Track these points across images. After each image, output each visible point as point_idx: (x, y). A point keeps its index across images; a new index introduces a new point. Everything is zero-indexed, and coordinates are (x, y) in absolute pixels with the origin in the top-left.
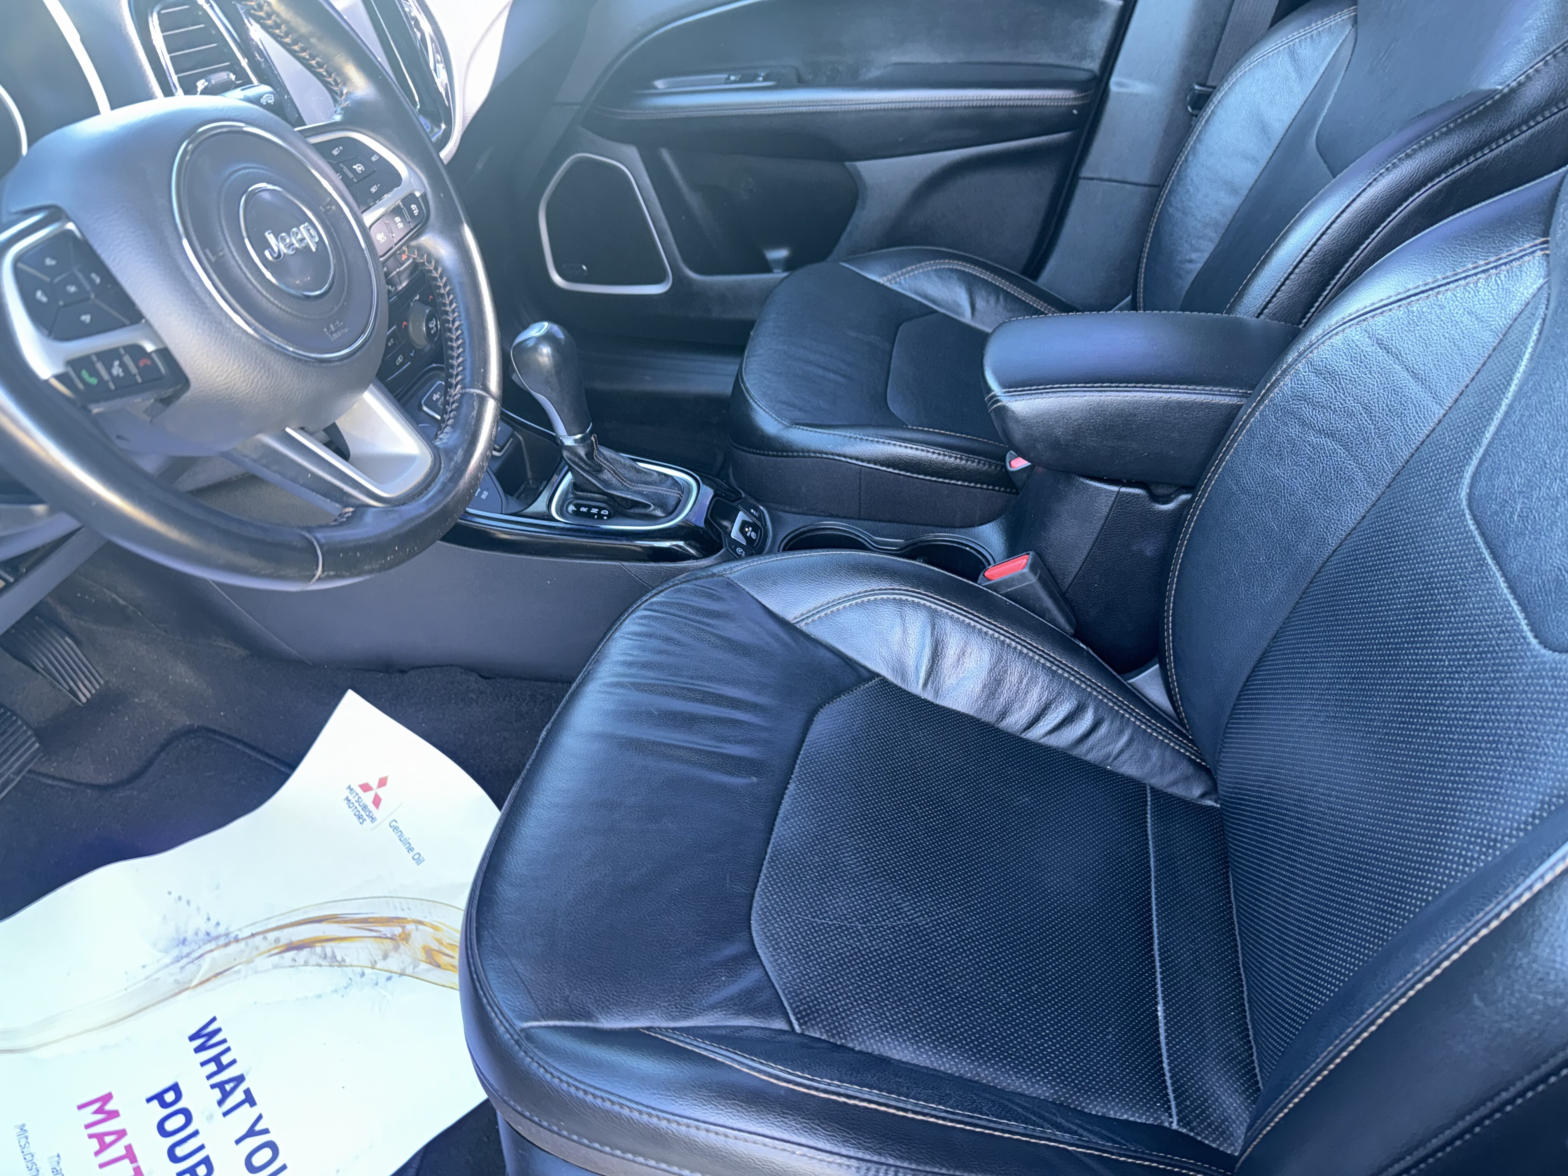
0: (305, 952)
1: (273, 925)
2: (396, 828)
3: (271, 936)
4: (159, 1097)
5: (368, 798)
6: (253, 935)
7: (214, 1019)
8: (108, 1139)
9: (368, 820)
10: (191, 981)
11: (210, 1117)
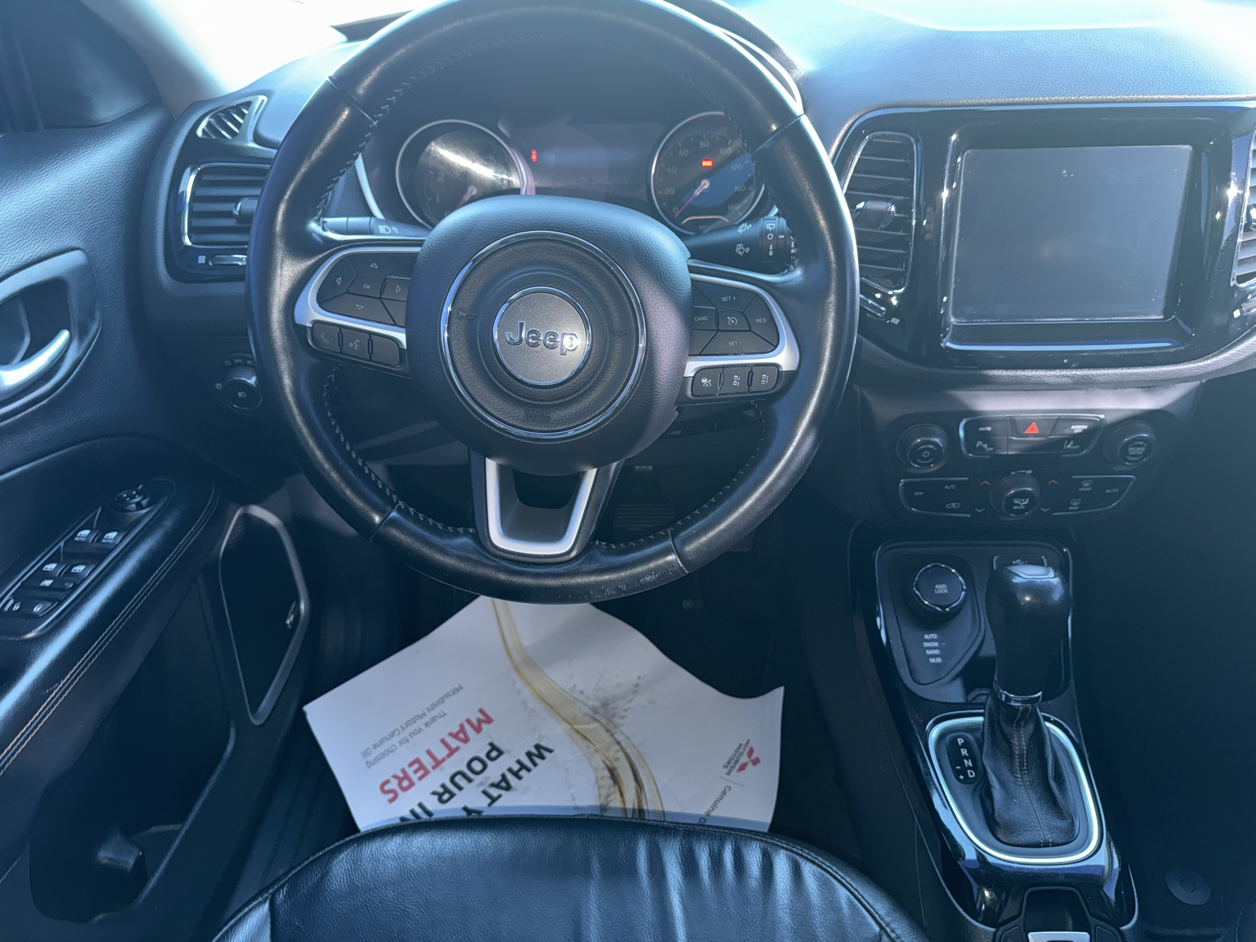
0: (611, 782)
1: (629, 751)
2: (724, 793)
3: (621, 755)
4: (493, 747)
5: (744, 759)
6: (618, 743)
7: (550, 751)
8: (461, 735)
9: (728, 770)
10: (577, 724)
11: (481, 784)
